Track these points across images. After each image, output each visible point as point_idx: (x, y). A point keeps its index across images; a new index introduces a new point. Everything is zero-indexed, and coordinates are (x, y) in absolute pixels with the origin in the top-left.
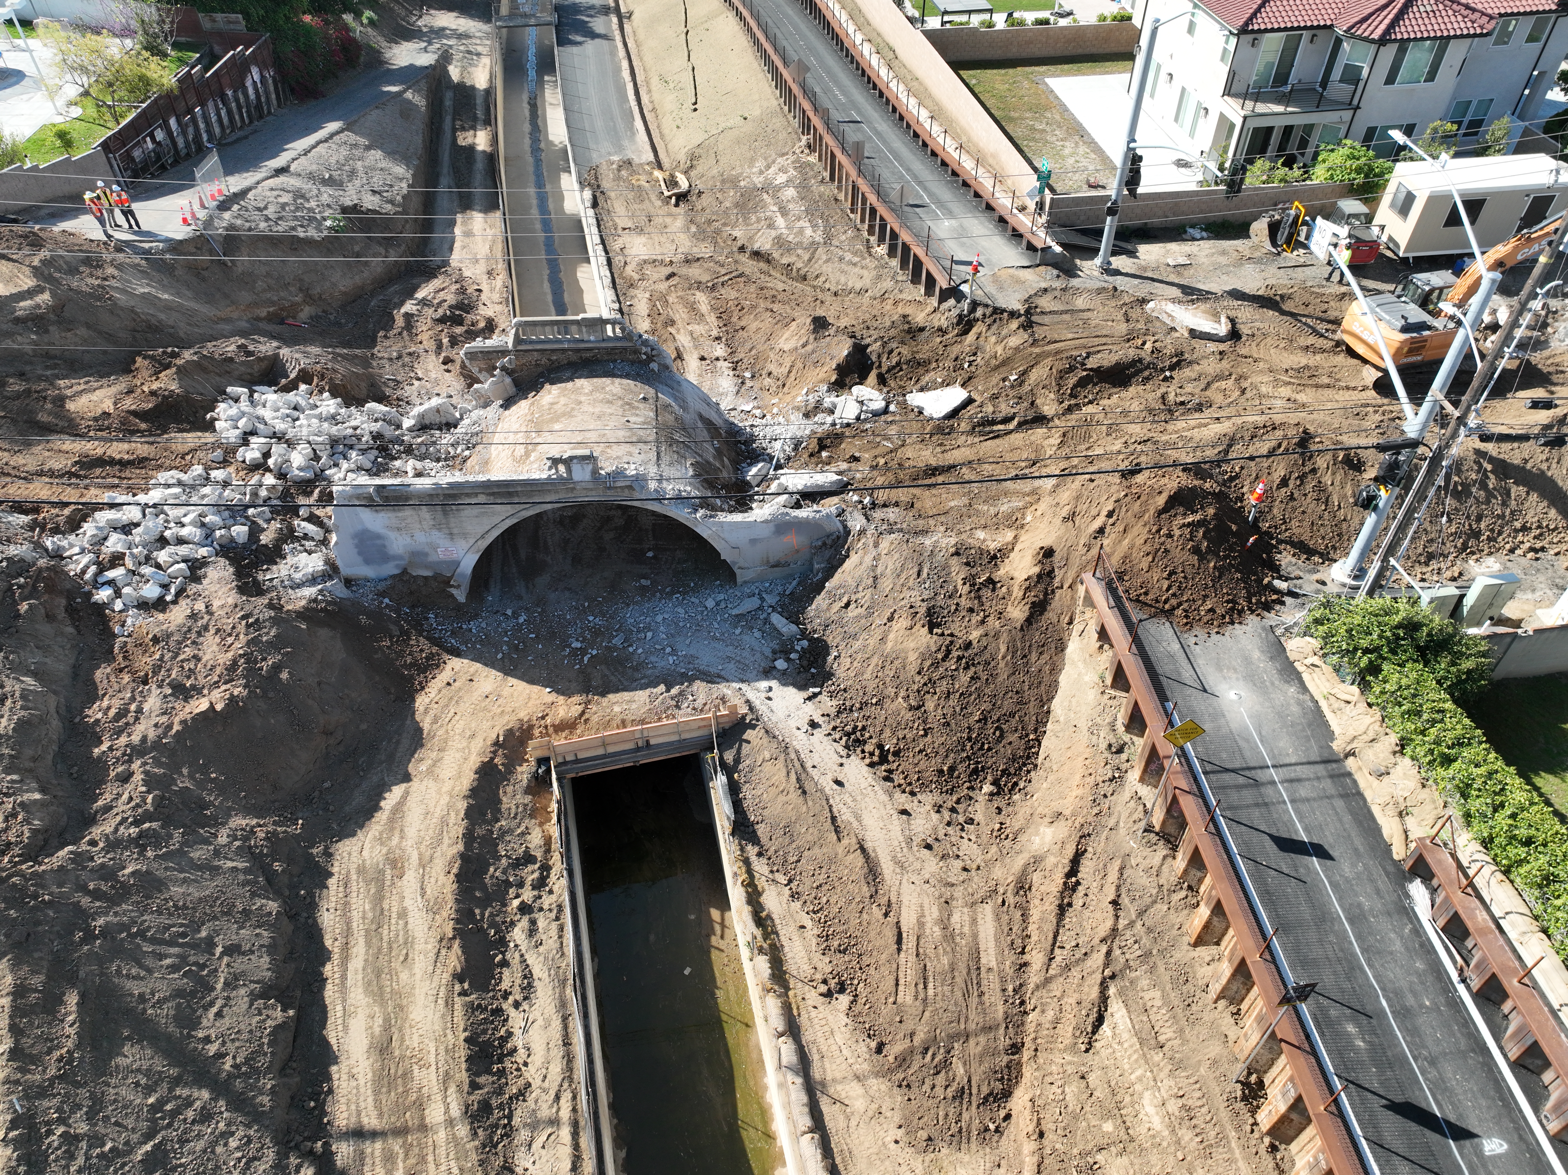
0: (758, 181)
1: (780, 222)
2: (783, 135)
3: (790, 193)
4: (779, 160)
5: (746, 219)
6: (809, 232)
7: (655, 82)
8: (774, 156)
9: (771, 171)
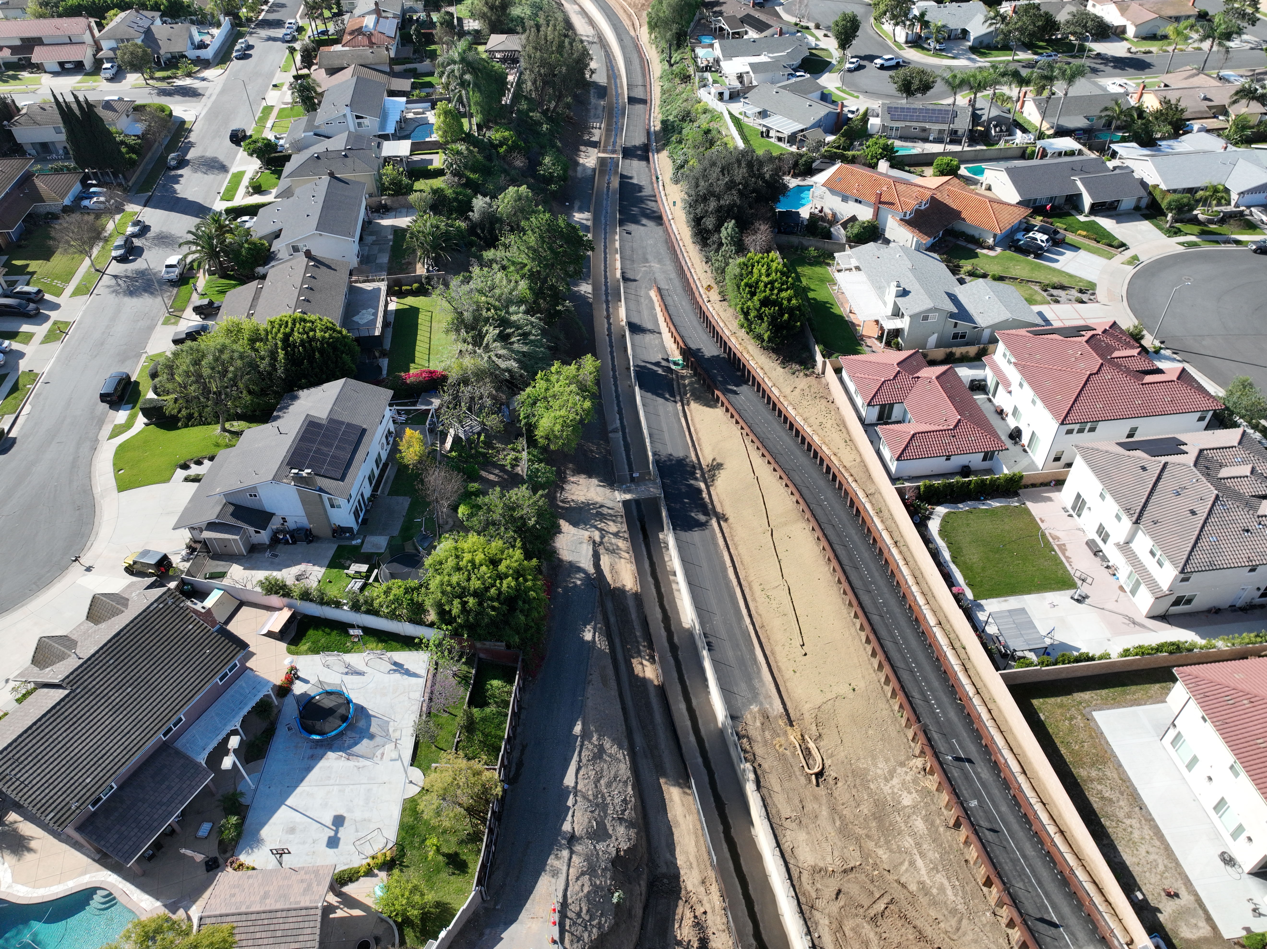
0: (887, 789)
1: (920, 863)
2: (892, 731)
3: (919, 825)
4: (899, 770)
5: (887, 842)
6: (949, 892)
7: (757, 588)
8: (892, 762)
9: (895, 781)
